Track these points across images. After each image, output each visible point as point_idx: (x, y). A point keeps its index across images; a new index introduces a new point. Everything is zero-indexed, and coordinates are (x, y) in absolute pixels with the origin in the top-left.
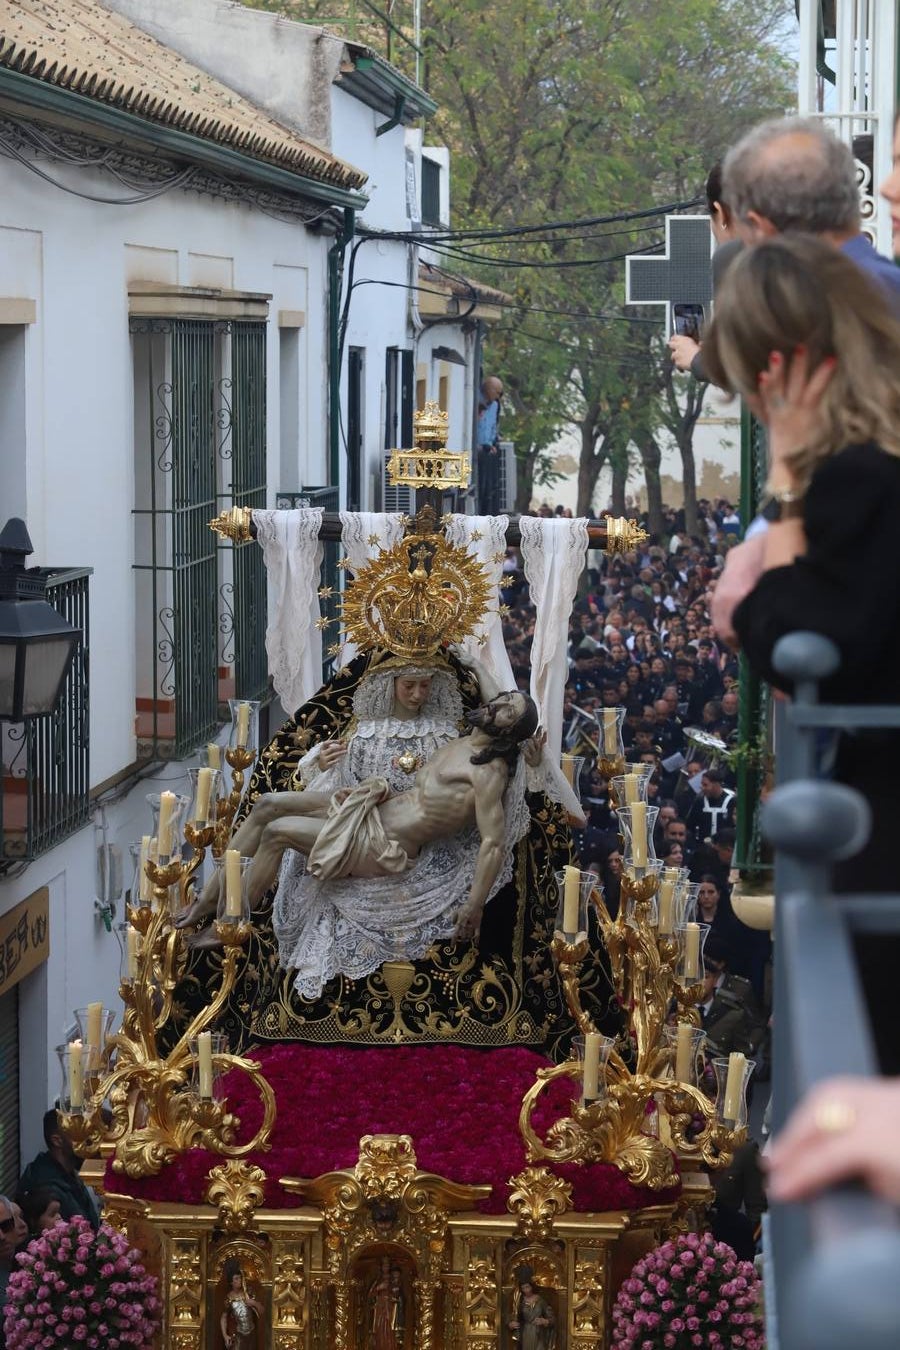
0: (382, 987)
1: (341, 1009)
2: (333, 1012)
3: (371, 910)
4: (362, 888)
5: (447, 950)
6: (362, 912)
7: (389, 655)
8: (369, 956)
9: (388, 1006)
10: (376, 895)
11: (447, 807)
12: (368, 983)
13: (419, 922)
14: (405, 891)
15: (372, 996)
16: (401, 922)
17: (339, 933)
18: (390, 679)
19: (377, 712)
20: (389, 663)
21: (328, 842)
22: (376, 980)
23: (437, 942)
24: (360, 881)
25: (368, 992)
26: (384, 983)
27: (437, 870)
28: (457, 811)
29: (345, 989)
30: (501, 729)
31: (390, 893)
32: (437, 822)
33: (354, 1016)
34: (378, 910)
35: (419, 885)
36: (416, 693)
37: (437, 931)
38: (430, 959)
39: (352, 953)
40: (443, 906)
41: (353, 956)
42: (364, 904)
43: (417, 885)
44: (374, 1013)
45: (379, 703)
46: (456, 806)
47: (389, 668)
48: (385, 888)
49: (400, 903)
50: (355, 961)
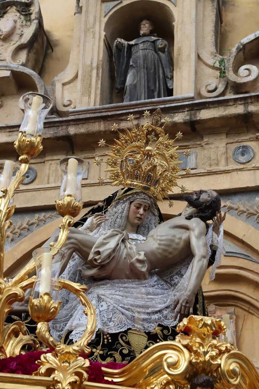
0: (128, 343)
1: (101, 352)
2: (95, 354)
3: (122, 296)
4: (117, 285)
5: (165, 332)
6: (117, 297)
7: (129, 189)
8: (121, 322)
9: (132, 354)
10: (126, 290)
11: (172, 241)
12: (120, 339)
13: (150, 310)
14: (143, 290)
15: (122, 346)
16: (140, 307)
17: (101, 309)
18: (127, 204)
19: (116, 225)
20: (128, 193)
21: (103, 244)
22: (124, 338)
23: (159, 325)
24: (116, 281)
25: (120, 343)
26: (129, 341)
27: (159, 286)
28: (178, 244)
29: (104, 341)
30: (203, 203)
31: (135, 290)
32: (165, 250)
33: (111, 356)
34: (127, 297)
35: (151, 290)
36: (141, 211)
37: (161, 318)
38: (156, 334)
39: (110, 320)
40: (163, 306)
41: (110, 321)
42: (117, 293)
43: (149, 288)
44: (123, 356)
45: (118, 220)
46: (177, 241)
47: (129, 195)
48: (131, 285)
49: (139, 296)
50: (111, 324)
